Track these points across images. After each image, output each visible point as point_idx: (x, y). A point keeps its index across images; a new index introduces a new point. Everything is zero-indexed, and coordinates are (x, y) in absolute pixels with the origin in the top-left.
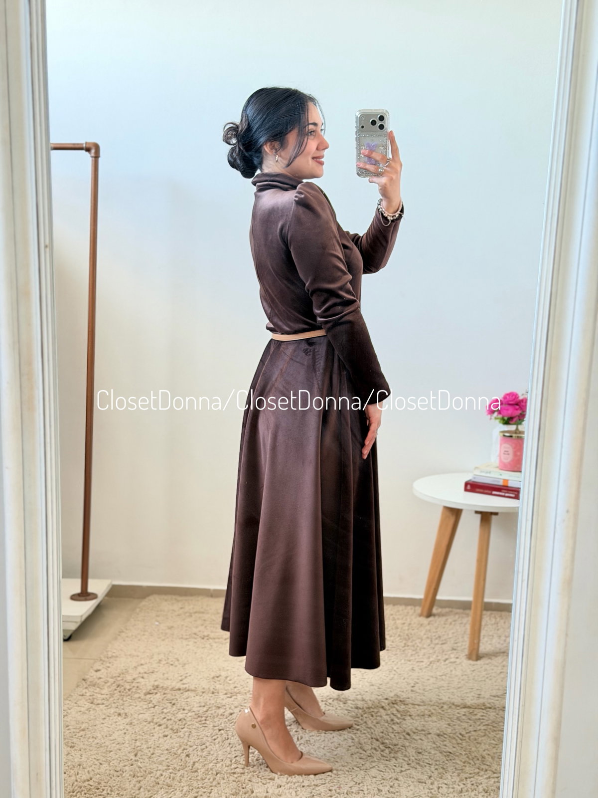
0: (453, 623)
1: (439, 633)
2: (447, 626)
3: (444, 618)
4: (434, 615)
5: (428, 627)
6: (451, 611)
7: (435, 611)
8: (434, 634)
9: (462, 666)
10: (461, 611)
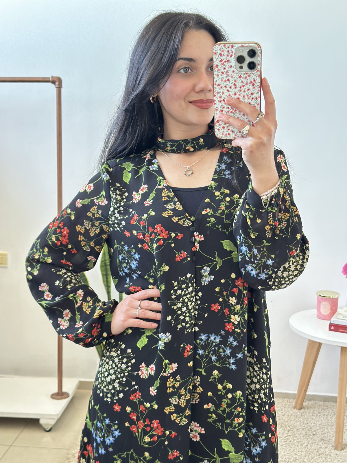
0: (319, 415)
1: (309, 424)
2: (314, 417)
3: (312, 411)
4: (304, 408)
5: (301, 419)
6: (316, 403)
7: (304, 404)
8: (306, 426)
9: (331, 456)
10: (323, 402)
